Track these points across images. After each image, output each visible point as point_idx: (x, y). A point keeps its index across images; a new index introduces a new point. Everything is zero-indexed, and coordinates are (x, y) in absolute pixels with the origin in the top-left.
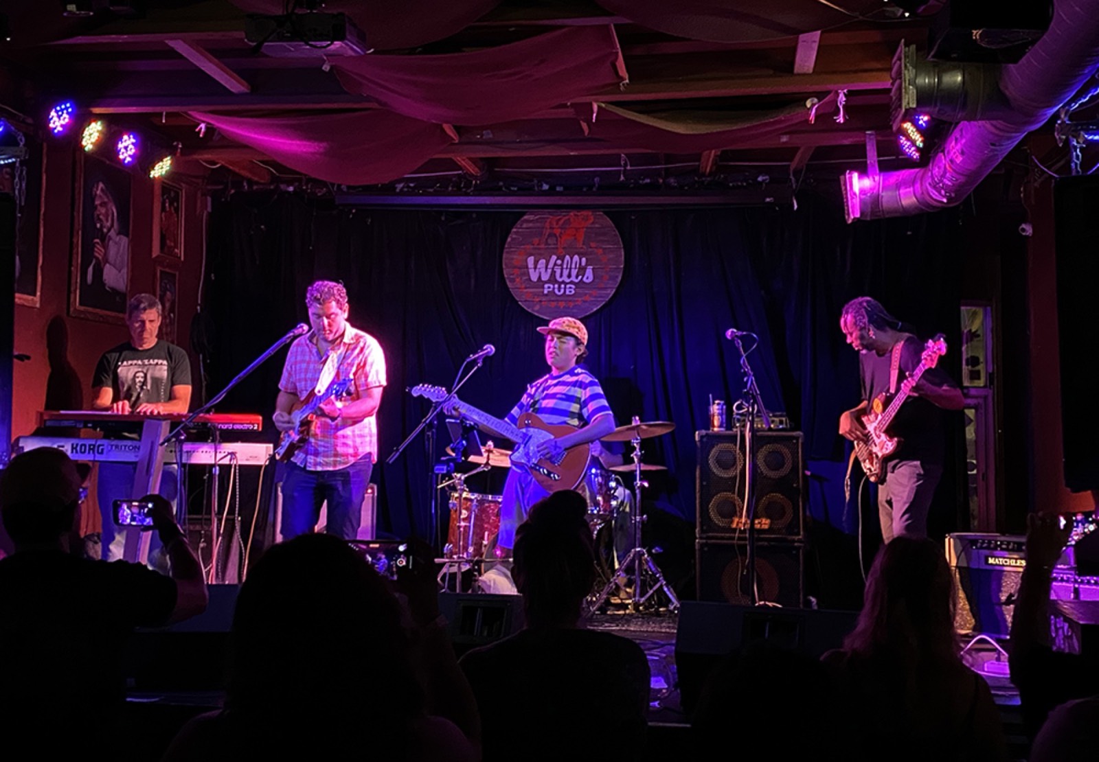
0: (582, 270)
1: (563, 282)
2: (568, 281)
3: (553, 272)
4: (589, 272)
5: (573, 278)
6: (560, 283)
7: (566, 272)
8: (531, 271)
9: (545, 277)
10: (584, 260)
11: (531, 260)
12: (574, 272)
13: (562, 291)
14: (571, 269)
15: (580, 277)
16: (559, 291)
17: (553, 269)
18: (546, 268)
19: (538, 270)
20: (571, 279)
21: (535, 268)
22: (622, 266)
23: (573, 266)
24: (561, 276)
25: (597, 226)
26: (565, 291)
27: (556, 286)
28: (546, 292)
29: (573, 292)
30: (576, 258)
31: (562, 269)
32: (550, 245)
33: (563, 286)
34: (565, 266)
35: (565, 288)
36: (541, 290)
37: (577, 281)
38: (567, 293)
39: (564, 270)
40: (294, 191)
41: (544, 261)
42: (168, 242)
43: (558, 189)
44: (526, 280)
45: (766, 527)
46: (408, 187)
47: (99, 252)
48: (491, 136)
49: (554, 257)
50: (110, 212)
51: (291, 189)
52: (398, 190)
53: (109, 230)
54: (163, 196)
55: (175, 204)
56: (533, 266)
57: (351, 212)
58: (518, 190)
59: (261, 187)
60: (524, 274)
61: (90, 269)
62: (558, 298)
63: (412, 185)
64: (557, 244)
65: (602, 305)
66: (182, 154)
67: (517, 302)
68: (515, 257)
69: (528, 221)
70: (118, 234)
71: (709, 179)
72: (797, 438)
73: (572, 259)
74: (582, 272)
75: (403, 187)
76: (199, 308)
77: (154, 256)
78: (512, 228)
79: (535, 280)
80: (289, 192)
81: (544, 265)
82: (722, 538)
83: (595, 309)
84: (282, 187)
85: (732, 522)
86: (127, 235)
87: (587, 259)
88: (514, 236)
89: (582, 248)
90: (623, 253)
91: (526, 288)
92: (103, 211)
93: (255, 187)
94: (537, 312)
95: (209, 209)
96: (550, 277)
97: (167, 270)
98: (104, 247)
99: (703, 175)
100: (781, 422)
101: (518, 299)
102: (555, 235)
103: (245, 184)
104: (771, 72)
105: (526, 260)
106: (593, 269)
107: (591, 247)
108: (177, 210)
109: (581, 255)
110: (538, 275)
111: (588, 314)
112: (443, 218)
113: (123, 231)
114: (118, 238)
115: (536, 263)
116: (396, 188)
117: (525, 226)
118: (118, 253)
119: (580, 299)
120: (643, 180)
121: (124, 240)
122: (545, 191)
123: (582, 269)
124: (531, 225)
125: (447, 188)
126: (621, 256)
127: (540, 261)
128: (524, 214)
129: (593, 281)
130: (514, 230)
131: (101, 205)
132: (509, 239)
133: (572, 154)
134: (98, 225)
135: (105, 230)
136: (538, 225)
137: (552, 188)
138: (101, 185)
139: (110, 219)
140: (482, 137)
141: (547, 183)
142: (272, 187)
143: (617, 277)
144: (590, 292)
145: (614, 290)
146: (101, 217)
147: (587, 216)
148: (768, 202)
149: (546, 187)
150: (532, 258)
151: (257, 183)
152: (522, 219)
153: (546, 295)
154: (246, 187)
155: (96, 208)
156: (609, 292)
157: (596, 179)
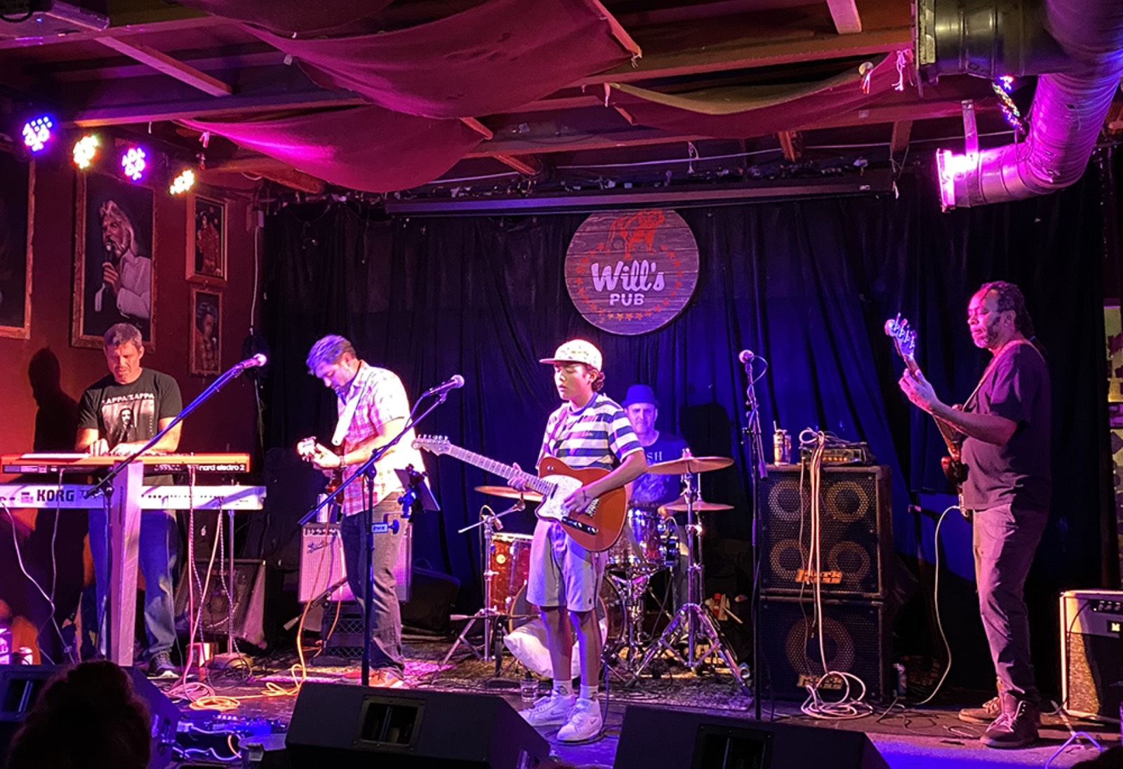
0: (652, 277)
1: (631, 291)
2: (636, 289)
3: (620, 280)
4: (660, 280)
5: (642, 287)
6: (627, 293)
7: (634, 280)
8: (596, 280)
9: (611, 287)
10: (654, 265)
11: (595, 267)
12: (643, 279)
13: (630, 300)
14: (639, 275)
15: (650, 285)
16: (627, 302)
17: (620, 276)
18: (612, 276)
19: (603, 278)
20: (639, 288)
21: (600, 277)
22: (697, 271)
23: (642, 273)
24: (629, 284)
25: (668, 226)
26: (633, 302)
27: (623, 296)
28: (612, 303)
29: (642, 302)
30: (645, 263)
31: (630, 276)
32: (616, 249)
33: (630, 295)
34: (633, 273)
35: (633, 298)
36: (607, 301)
37: (646, 289)
38: (636, 303)
39: (632, 277)
40: (347, 201)
41: (609, 268)
42: (207, 261)
43: (628, 186)
44: (591, 290)
45: (838, 581)
46: (464, 191)
47: (110, 276)
48: (528, 130)
49: (621, 264)
50: (125, 233)
51: (344, 199)
52: (453, 196)
53: (124, 252)
54: (198, 212)
55: (216, 221)
56: (597, 275)
57: (404, 221)
58: (582, 188)
59: (314, 198)
60: (588, 284)
61: (99, 296)
62: (626, 310)
63: (468, 189)
64: (624, 248)
65: (673, 316)
66: (207, 167)
67: (580, 315)
68: (578, 264)
69: (591, 224)
70: (136, 256)
71: (796, 166)
72: (873, 475)
73: (640, 264)
74: (652, 278)
75: (459, 192)
76: (251, 330)
77: (188, 277)
78: (575, 231)
79: (600, 290)
80: (342, 203)
81: (610, 273)
82: (785, 594)
83: (667, 321)
84: (335, 197)
85: (796, 575)
86: (149, 256)
87: (657, 264)
88: (577, 242)
89: (651, 252)
90: (698, 256)
91: (590, 299)
92: (115, 231)
93: (307, 199)
94: (602, 325)
95: (261, 224)
96: (617, 285)
97: (206, 291)
98: (117, 271)
99: (789, 162)
100: (856, 455)
101: (581, 312)
102: (621, 239)
103: (297, 196)
104: (812, 34)
105: (590, 269)
106: (664, 275)
107: (661, 251)
108: (218, 227)
109: (650, 260)
110: (603, 284)
111: (658, 327)
112: (502, 225)
113: (144, 251)
114: (136, 260)
115: (601, 270)
116: (451, 193)
117: (588, 229)
118: (136, 277)
119: (650, 310)
120: (721, 171)
121: (145, 263)
122: (612, 188)
123: (653, 275)
124: (595, 228)
125: (506, 190)
126: (696, 259)
127: (606, 268)
128: (587, 215)
129: (664, 289)
130: (577, 234)
131: (112, 225)
132: (571, 245)
133: (619, 145)
134: (109, 248)
135: (118, 252)
136: (603, 227)
137: (620, 186)
138: (111, 204)
139: (124, 241)
140: (518, 132)
141: (613, 180)
142: (324, 198)
143: (691, 283)
144: (661, 301)
145: (688, 299)
146: (112, 238)
147: (657, 215)
148: (864, 191)
149: (612, 184)
150: (597, 264)
151: (309, 194)
152: (585, 222)
153: (612, 307)
154: (298, 200)
155: (106, 228)
156: (682, 301)
157: (667, 174)
